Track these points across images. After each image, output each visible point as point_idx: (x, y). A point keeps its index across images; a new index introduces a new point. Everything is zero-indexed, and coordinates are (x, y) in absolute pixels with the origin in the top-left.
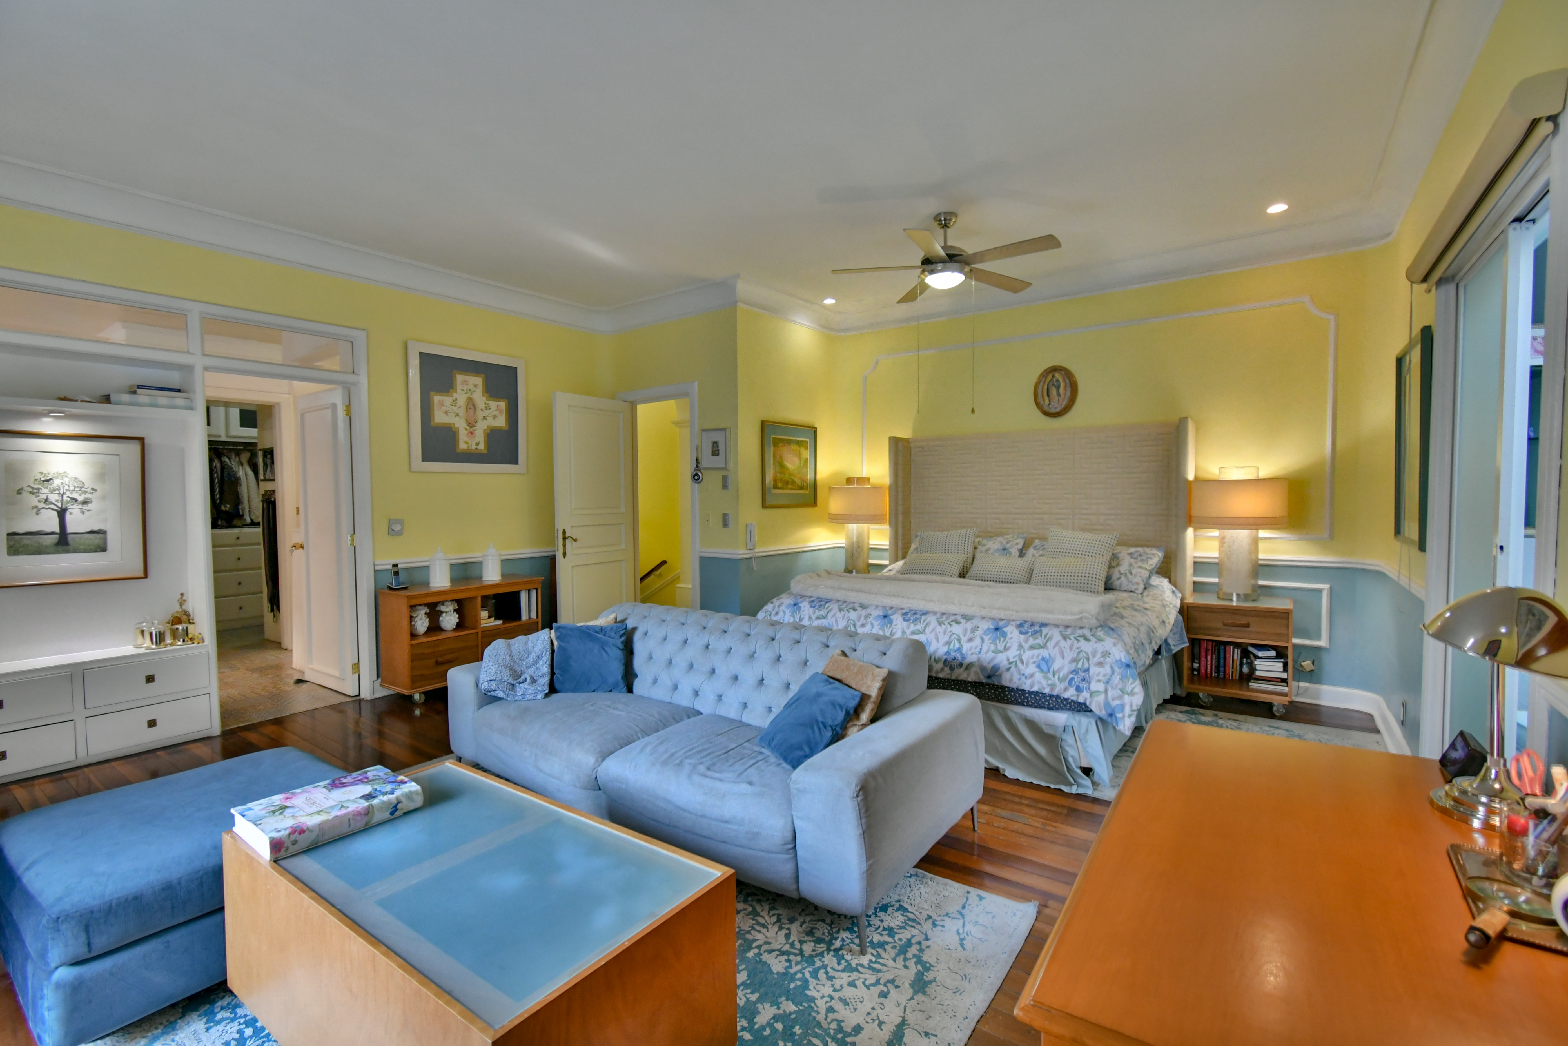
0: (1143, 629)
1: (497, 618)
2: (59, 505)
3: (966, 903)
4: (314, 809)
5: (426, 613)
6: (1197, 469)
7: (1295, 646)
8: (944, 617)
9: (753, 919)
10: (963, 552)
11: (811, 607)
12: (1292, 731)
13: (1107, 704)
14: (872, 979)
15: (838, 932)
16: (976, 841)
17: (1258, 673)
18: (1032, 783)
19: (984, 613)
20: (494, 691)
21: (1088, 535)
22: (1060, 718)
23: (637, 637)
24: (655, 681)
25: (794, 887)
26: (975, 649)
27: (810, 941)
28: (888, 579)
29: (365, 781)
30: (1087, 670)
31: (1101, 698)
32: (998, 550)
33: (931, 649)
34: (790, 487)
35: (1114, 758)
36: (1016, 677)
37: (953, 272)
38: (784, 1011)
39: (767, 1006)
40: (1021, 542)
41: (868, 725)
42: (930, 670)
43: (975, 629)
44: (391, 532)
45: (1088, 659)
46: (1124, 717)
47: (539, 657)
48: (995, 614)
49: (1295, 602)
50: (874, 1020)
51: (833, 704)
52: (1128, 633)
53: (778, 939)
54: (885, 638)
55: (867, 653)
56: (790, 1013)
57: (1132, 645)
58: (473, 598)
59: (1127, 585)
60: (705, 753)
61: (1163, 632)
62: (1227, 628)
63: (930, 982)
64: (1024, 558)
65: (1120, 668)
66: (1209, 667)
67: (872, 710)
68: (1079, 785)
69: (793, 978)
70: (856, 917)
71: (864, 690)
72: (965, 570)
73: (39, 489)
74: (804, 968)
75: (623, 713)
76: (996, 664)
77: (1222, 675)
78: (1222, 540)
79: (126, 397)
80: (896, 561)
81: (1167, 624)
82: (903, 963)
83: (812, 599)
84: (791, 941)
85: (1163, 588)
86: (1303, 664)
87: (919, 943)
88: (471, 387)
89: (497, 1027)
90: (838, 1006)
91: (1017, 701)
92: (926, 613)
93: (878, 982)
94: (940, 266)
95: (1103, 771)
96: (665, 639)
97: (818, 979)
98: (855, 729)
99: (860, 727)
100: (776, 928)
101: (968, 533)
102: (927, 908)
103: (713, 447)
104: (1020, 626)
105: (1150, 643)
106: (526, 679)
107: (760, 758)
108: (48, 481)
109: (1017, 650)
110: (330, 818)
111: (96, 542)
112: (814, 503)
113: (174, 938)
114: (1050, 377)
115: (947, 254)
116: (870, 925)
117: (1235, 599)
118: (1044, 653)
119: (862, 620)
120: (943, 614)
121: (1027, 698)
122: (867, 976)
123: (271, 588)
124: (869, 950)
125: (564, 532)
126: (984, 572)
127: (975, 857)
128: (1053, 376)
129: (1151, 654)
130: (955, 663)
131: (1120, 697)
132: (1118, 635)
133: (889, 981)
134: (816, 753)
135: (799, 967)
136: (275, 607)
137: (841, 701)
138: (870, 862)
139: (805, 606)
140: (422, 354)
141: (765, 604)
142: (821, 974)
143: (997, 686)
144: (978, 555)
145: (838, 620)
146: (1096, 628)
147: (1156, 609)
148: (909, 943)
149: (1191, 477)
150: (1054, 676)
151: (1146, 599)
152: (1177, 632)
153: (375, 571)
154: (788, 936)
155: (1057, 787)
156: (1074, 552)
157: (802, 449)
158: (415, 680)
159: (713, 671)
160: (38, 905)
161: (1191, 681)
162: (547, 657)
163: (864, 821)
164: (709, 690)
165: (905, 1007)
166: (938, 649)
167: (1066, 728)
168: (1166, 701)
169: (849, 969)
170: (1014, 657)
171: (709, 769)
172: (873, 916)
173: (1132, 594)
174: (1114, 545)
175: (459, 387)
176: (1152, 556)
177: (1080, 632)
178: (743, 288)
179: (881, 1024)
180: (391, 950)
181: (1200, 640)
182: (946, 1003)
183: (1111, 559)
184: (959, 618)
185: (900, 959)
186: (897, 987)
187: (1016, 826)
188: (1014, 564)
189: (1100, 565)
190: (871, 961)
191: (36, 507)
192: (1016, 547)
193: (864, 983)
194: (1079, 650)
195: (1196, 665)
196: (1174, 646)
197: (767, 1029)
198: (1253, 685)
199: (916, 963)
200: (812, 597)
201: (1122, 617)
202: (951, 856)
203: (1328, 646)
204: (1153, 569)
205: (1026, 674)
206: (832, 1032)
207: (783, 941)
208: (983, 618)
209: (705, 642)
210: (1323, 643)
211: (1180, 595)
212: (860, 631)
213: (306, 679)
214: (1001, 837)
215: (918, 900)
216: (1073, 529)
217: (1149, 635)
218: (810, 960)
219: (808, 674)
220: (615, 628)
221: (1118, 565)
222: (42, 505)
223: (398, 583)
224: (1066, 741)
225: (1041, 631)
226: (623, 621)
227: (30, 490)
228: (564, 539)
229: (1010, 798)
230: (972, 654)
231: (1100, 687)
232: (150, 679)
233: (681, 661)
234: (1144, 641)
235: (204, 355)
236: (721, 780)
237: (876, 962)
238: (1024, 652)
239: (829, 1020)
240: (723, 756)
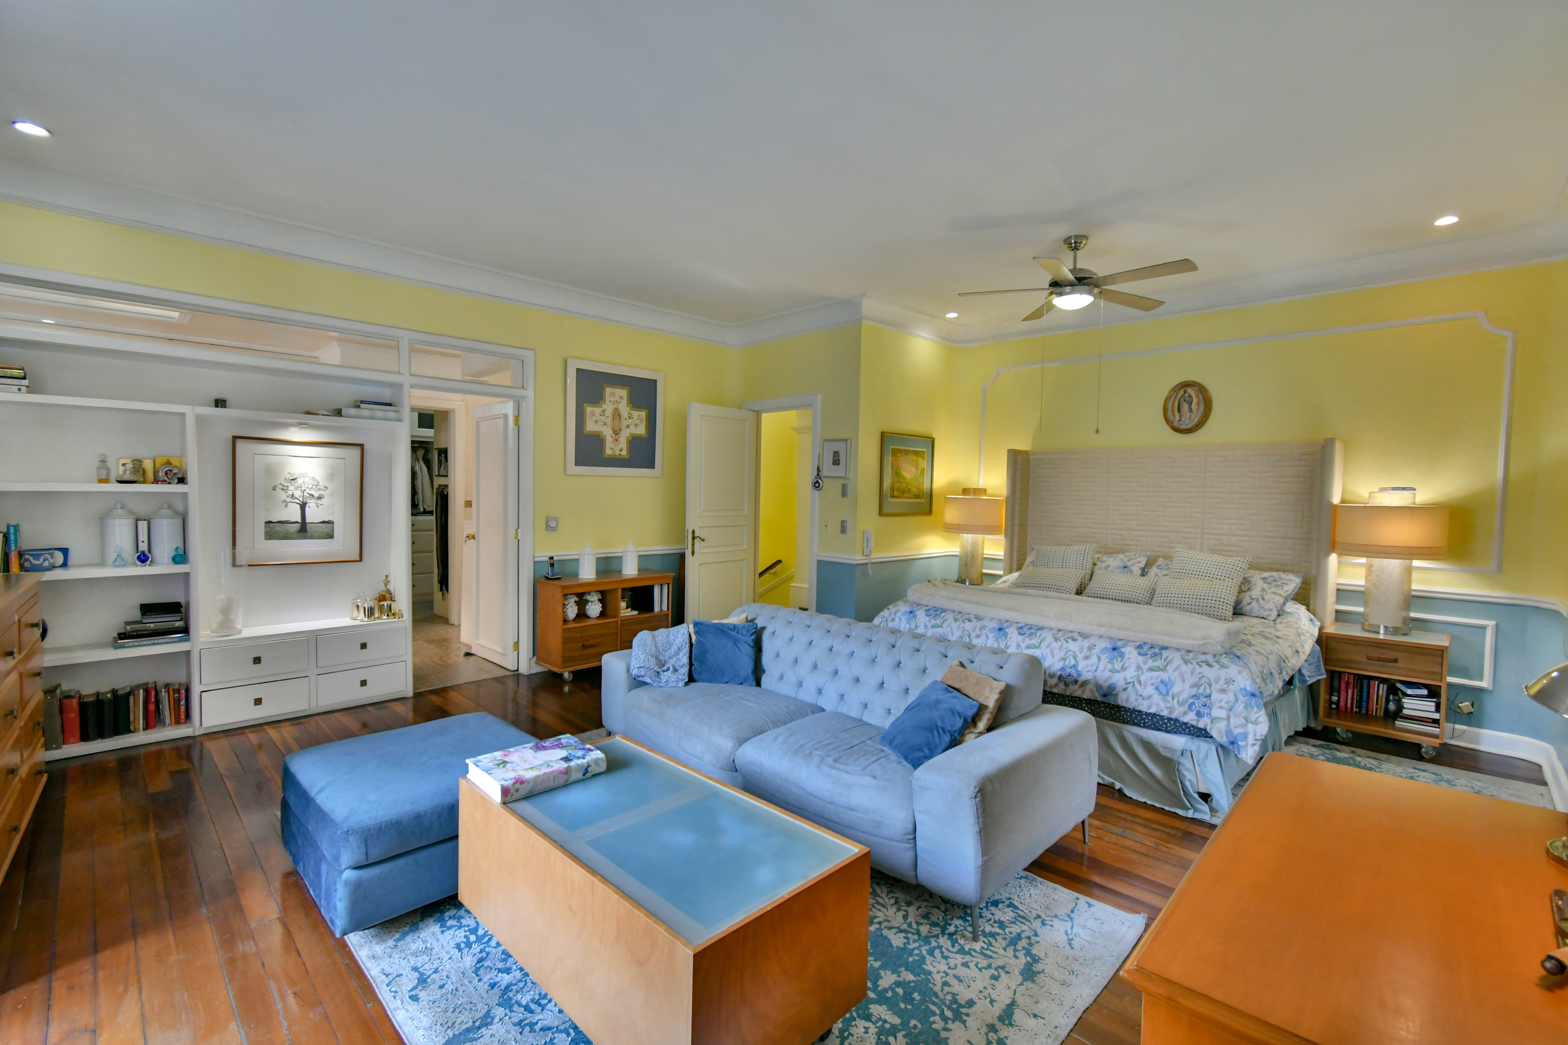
0: (1273, 658)
1: (633, 609)
2: (301, 500)
3: (1075, 908)
4: (527, 766)
5: (575, 602)
6: (1344, 491)
7: (1450, 685)
8: (1059, 634)
9: (874, 899)
10: (1081, 567)
11: (927, 615)
12: (1441, 775)
13: (1229, 732)
14: (983, 963)
15: (952, 919)
16: (1086, 852)
17: (1405, 712)
18: (1145, 803)
19: (1102, 631)
20: (643, 677)
21: (1217, 558)
22: (1178, 741)
23: (766, 636)
24: (781, 677)
25: (912, 874)
26: (1091, 666)
27: (926, 924)
28: (1003, 592)
29: (560, 746)
30: (1209, 696)
31: (1222, 725)
32: (1119, 567)
33: (1046, 664)
34: (906, 495)
35: (1235, 786)
36: (1133, 698)
37: (1082, 294)
38: (904, 979)
39: (889, 973)
40: (1143, 561)
41: (984, 734)
42: (1045, 684)
43: (1091, 648)
44: (548, 528)
45: (1210, 685)
46: (1247, 745)
47: (679, 649)
48: (1114, 633)
49: (1453, 638)
50: (986, 998)
51: (952, 711)
52: (1255, 662)
53: (898, 919)
54: (1003, 652)
55: (984, 665)
56: (910, 982)
57: (1259, 674)
58: (615, 590)
59: (1259, 611)
60: (831, 747)
61: (1295, 663)
62: (1373, 662)
63: (1039, 973)
64: (1146, 577)
65: (1245, 696)
66: (1349, 701)
67: (989, 720)
68: (1196, 810)
69: (911, 953)
70: (970, 907)
71: (982, 700)
72: (1083, 586)
73: (287, 486)
74: (921, 946)
75: (755, 705)
76: (1113, 683)
77: (1364, 711)
78: (1369, 568)
79: (353, 411)
80: (1011, 572)
81: (1300, 654)
82: (1013, 953)
83: (927, 608)
84: (908, 921)
85: (1299, 615)
86: (1460, 705)
87: (1029, 938)
88: (618, 398)
89: (695, 944)
90: (953, 982)
91: (1133, 721)
92: (1041, 629)
93: (989, 966)
94: (1068, 289)
95: (1223, 798)
96: (791, 640)
97: (934, 956)
98: (972, 736)
99: (977, 735)
100: (894, 909)
101: (1087, 549)
102: (1036, 908)
103: (834, 457)
104: (1139, 647)
105: (1281, 673)
106: (669, 668)
107: (882, 754)
108: (294, 480)
109: (1135, 671)
110: (542, 773)
111: (326, 530)
112: (930, 512)
113: (421, 856)
114: (1181, 392)
115: (1076, 278)
116: (981, 917)
117: (1382, 631)
118: (1164, 676)
119: (977, 632)
120: (1060, 630)
121: (1144, 719)
122: (979, 960)
123: (441, 571)
124: (982, 938)
125: (693, 532)
126: (1103, 589)
127: (1085, 868)
128: (1185, 392)
129: (1280, 684)
130: (1069, 680)
131: (1243, 726)
132: (1244, 663)
133: (999, 967)
134: (935, 756)
135: (917, 945)
136: (444, 587)
137: (959, 708)
138: (986, 858)
139: (921, 614)
140: (579, 371)
141: (881, 610)
142: (937, 952)
143: (1113, 705)
144: (1097, 572)
145: (953, 630)
146: (1221, 655)
147: (1290, 638)
148: (1019, 937)
149: (1336, 500)
150: (1173, 700)
151: (1279, 626)
152: (1313, 663)
153: (534, 562)
154: (905, 917)
155: (1172, 810)
156: (1201, 574)
157: (920, 459)
158: (566, 661)
159: (836, 672)
160: (332, 820)
161: (1329, 714)
162: (686, 649)
163: (980, 820)
164: (832, 690)
165: (1015, 991)
166: (1053, 664)
167: (1184, 752)
168: (1297, 733)
169: (962, 951)
170: (1132, 678)
171: (835, 761)
172: (985, 909)
173: (1263, 620)
174: (1246, 569)
175: (608, 398)
176: (1288, 582)
177: (1203, 657)
178: (869, 306)
179: (992, 1002)
180: (605, 880)
181: (1340, 673)
182: (1054, 993)
183: (1241, 583)
184: (1076, 635)
185: (1010, 950)
186: (1008, 973)
187: (1129, 843)
188: (1136, 584)
189: (1229, 588)
190: (983, 948)
191: (285, 501)
192: (1138, 565)
193: (976, 965)
194: (1201, 675)
195: (1335, 698)
196: (1309, 677)
197: (890, 992)
198: (1399, 723)
199: (1025, 955)
200: (927, 606)
201: (1250, 645)
202: (1061, 864)
203: (1491, 688)
204: (1289, 595)
205: (1144, 695)
206: (948, 1002)
207: (902, 921)
208: (1101, 637)
209: (829, 644)
210: (1484, 684)
211: (1319, 624)
212: (975, 641)
213: (473, 652)
214: (1111, 852)
215: (1028, 900)
216: (1201, 550)
217: (1279, 665)
218: (926, 940)
219: (927, 681)
220: (746, 627)
221: (1249, 589)
222: (289, 500)
223: (553, 574)
224: (1183, 765)
225: (1161, 653)
226: (752, 621)
227: (282, 487)
228: (694, 538)
229: (1123, 816)
230: (1088, 671)
231: (1223, 714)
232: (364, 646)
233: (806, 661)
234: (1273, 671)
235: (411, 375)
236: (847, 772)
237: (987, 949)
238: (1143, 673)
239: (945, 992)
240: (848, 751)
